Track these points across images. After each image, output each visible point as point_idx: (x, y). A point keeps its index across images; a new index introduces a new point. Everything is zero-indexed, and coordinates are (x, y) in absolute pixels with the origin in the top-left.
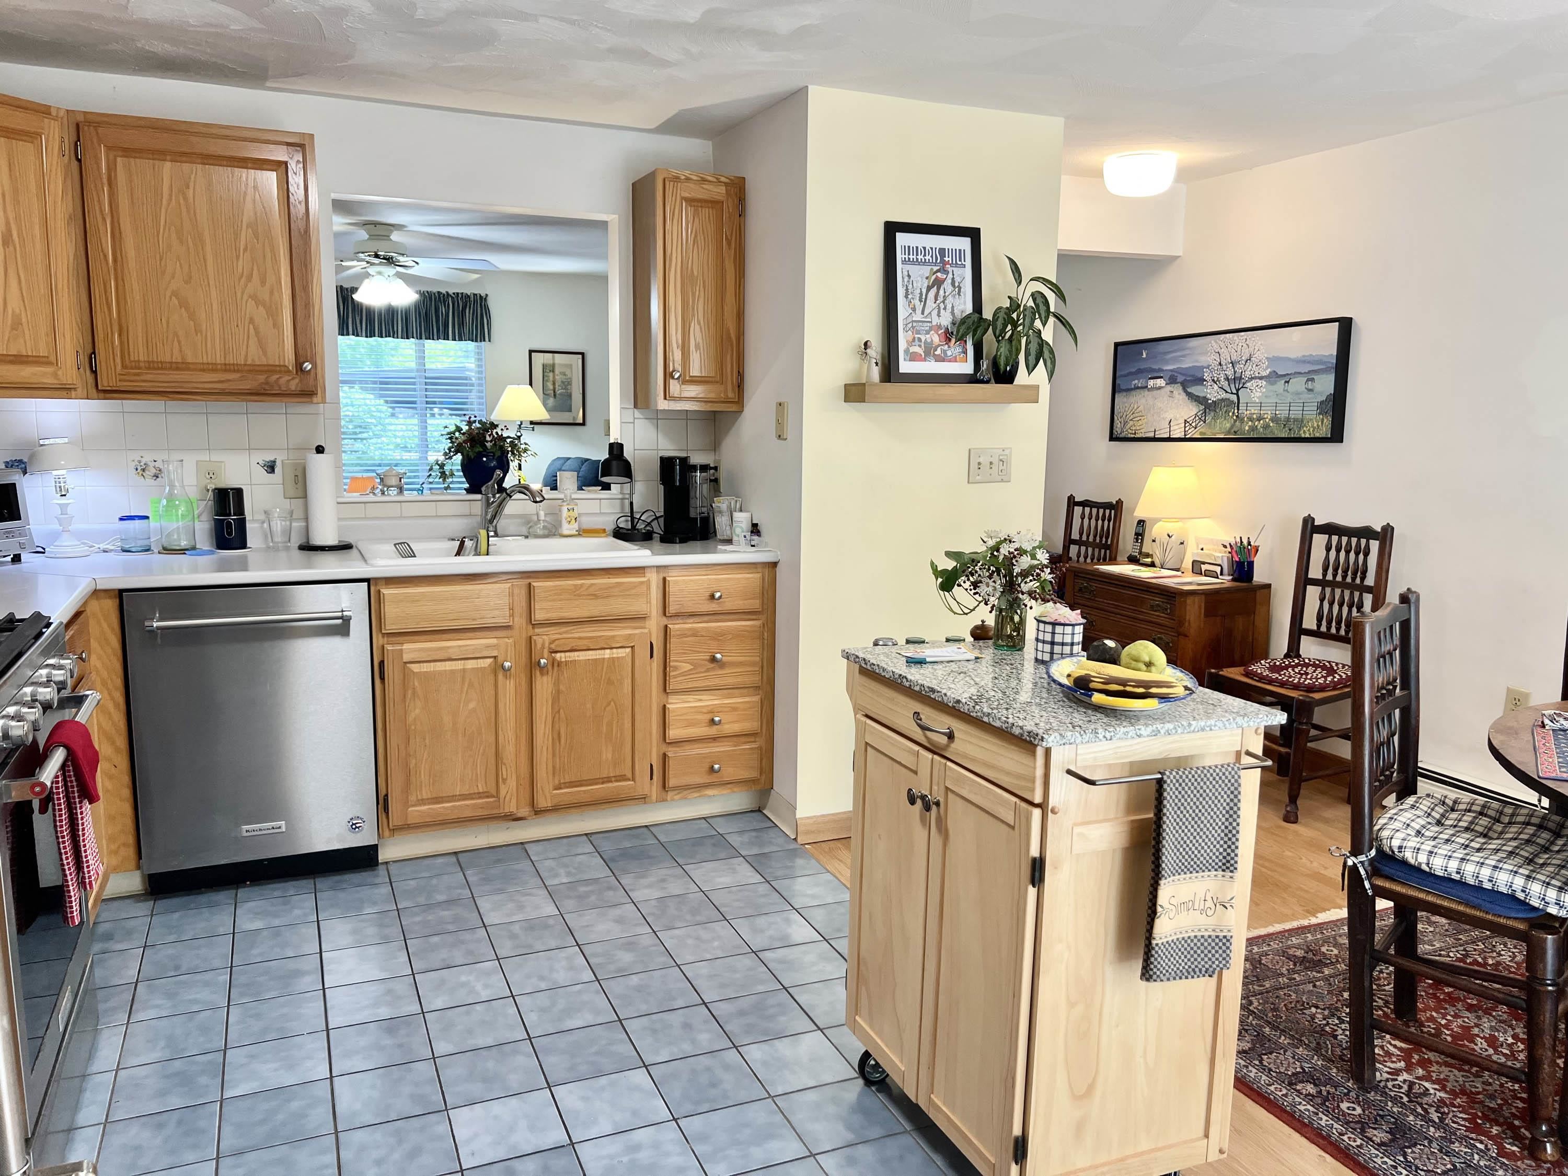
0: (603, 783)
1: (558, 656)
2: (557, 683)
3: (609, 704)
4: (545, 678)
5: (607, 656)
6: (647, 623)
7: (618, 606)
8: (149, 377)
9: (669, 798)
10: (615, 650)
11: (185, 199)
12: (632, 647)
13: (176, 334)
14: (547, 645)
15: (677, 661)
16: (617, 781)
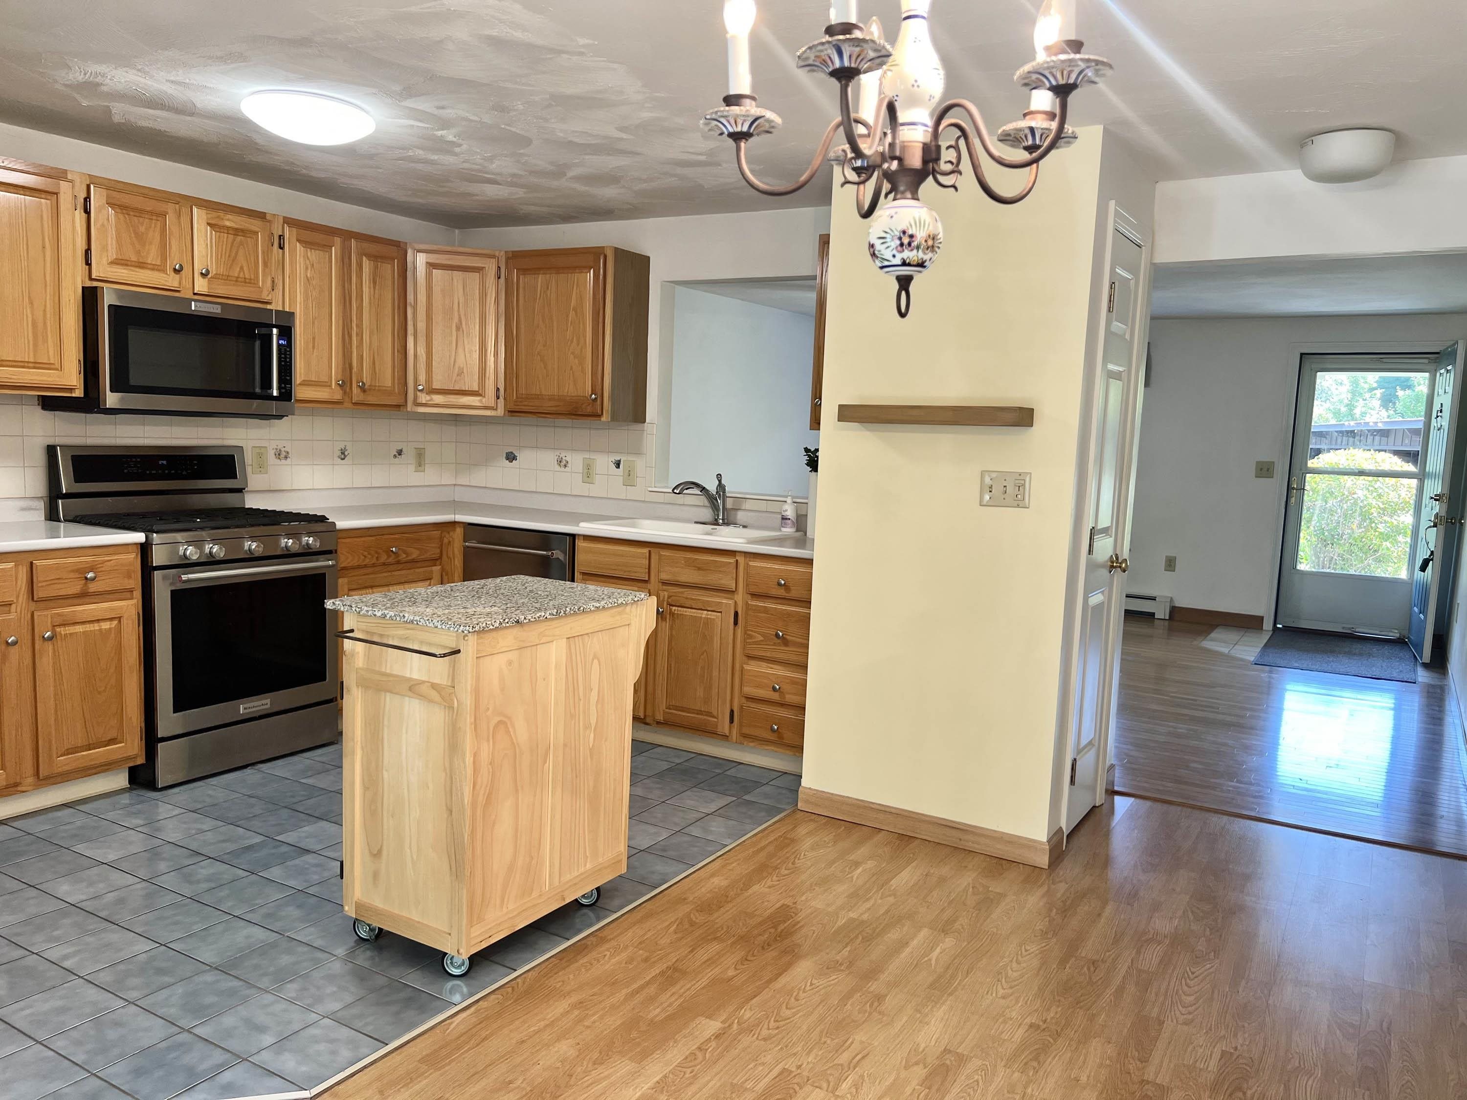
0: (698, 714)
1: (674, 608)
2: (671, 628)
3: (703, 654)
4: (664, 623)
5: (704, 616)
6: (736, 596)
7: (712, 579)
8: (526, 403)
9: (745, 743)
10: (710, 613)
11: (547, 295)
12: (721, 612)
13: (538, 377)
14: (666, 599)
15: (752, 631)
16: (706, 715)
